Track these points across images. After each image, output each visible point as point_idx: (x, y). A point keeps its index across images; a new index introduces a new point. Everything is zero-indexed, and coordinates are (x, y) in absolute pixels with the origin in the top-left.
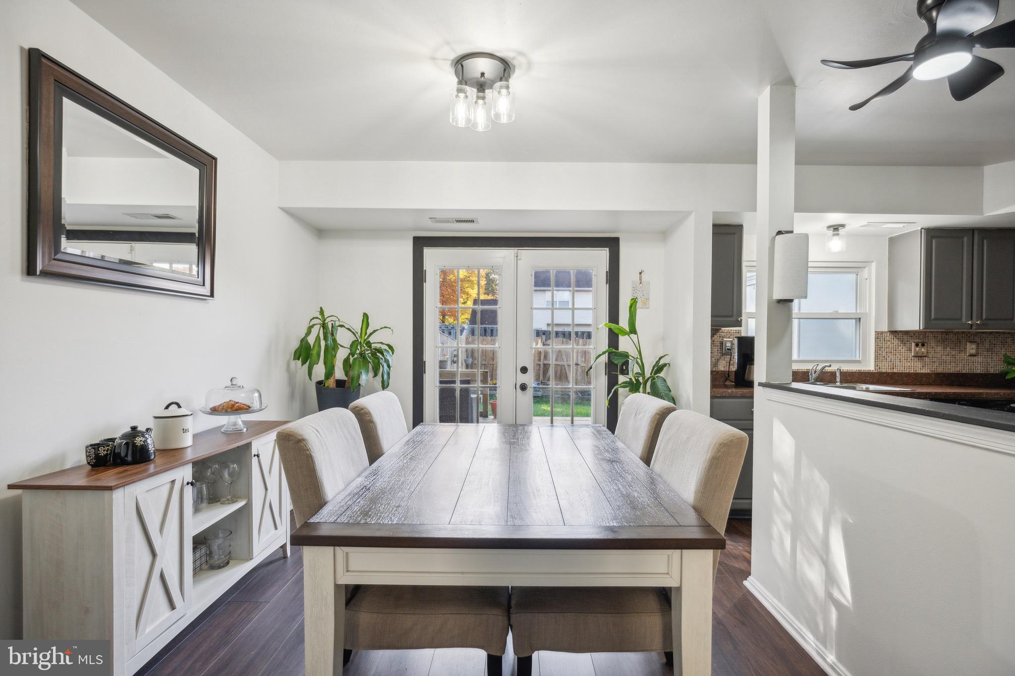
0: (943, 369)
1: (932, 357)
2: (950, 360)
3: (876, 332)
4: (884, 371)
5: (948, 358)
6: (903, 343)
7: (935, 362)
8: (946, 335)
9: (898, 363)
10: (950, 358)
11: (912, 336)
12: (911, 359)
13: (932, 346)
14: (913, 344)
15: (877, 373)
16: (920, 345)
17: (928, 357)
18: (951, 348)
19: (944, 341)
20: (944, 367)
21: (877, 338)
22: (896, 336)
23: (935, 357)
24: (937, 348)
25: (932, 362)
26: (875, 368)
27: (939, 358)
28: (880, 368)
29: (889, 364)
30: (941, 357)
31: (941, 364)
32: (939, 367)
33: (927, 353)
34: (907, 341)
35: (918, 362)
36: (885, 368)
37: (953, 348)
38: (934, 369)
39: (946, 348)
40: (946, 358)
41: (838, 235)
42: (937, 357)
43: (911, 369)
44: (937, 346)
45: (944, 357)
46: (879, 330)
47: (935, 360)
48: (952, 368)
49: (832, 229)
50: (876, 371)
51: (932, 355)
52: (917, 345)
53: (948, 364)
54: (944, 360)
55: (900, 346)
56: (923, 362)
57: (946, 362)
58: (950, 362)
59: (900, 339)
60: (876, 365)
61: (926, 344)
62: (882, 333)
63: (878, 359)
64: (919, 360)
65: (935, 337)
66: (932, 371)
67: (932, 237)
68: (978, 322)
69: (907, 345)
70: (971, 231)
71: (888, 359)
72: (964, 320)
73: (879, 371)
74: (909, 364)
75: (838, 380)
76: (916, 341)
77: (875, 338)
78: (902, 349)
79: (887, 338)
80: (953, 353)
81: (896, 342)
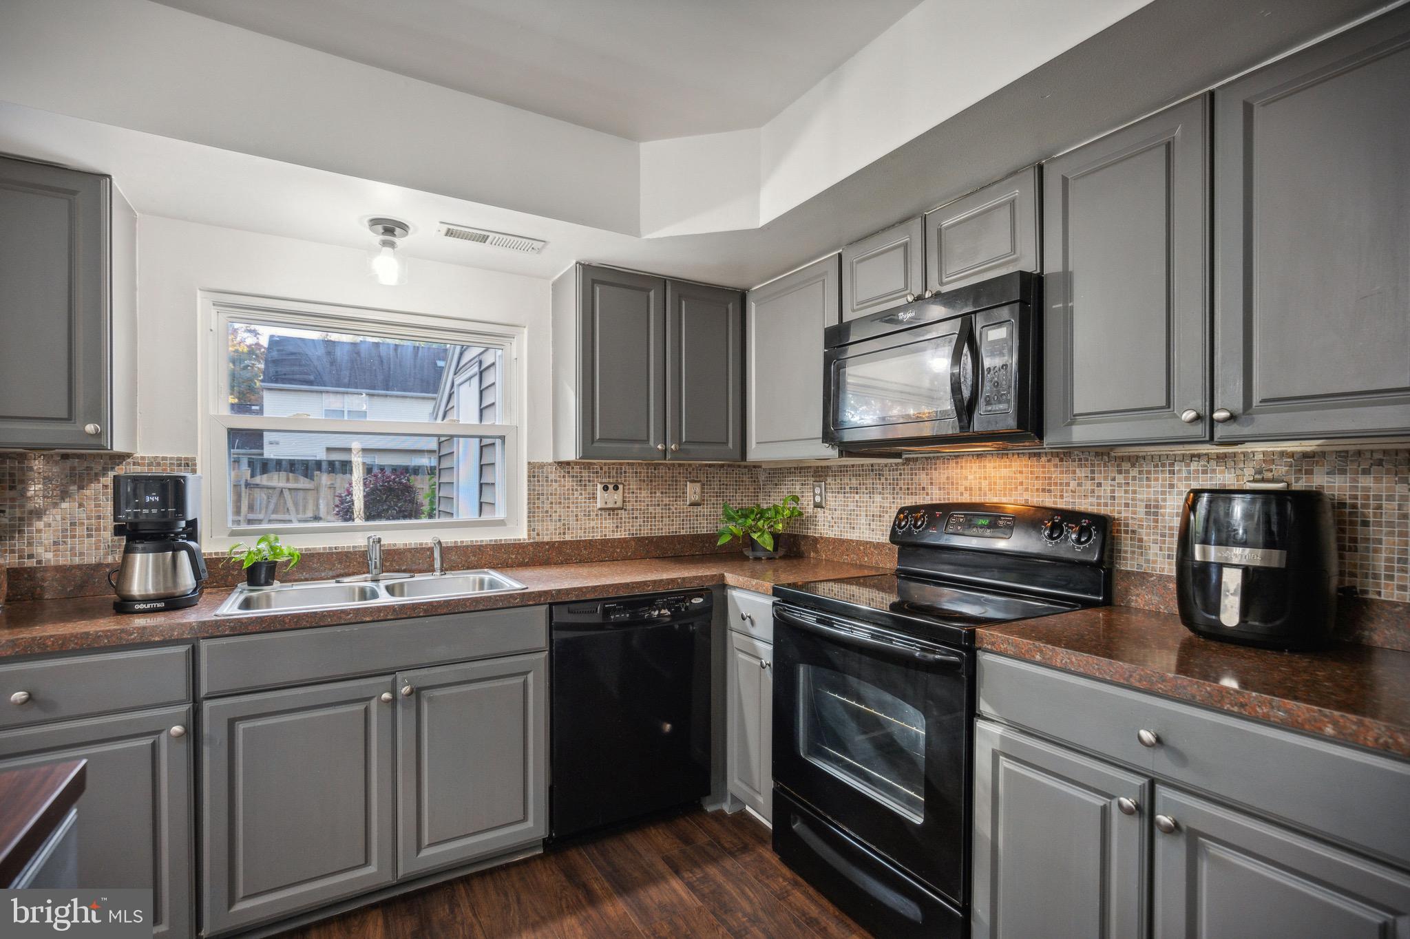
0: (651, 529)
1: (633, 510)
2: (662, 513)
3: (529, 463)
4: (546, 539)
5: (658, 509)
6: (581, 485)
7: (636, 518)
8: (655, 469)
9: (572, 523)
10: (662, 509)
11: (597, 472)
12: (597, 515)
13: (633, 489)
14: (600, 487)
15: (531, 544)
16: (611, 487)
17: (626, 510)
18: (662, 493)
19: (651, 481)
20: (651, 526)
21: (532, 476)
22: (569, 472)
23: (637, 510)
24: (640, 493)
25: (633, 518)
26: (529, 535)
27: (644, 510)
28: (538, 535)
29: (555, 525)
30: (648, 509)
31: (648, 522)
32: (644, 526)
33: (624, 501)
34: (589, 481)
35: (609, 519)
36: (550, 533)
37: (666, 493)
38: (636, 530)
39: (655, 493)
40: (655, 510)
41: (392, 245)
42: (641, 510)
43: (597, 532)
44: (640, 489)
45: (651, 509)
46: (537, 459)
47: (636, 514)
48: (663, 528)
49: (380, 228)
50: (532, 541)
51: (633, 505)
52: (606, 488)
53: (659, 521)
54: (651, 513)
55: (577, 490)
56: (617, 519)
57: (655, 517)
58: (662, 517)
59: (577, 477)
60: (531, 529)
61: (621, 487)
62: (542, 466)
63: (534, 517)
64: (609, 515)
65: (636, 473)
66: (633, 534)
67: (594, 282)
68: (673, 447)
69: (589, 489)
70: (662, 282)
71: (555, 516)
72: (652, 443)
73: (537, 539)
74: (592, 524)
75: (437, 564)
76: (604, 480)
77: (529, 477)
78: (580, 497)
79: (552, 477)
80: (666, 501)
81: (569, 482)
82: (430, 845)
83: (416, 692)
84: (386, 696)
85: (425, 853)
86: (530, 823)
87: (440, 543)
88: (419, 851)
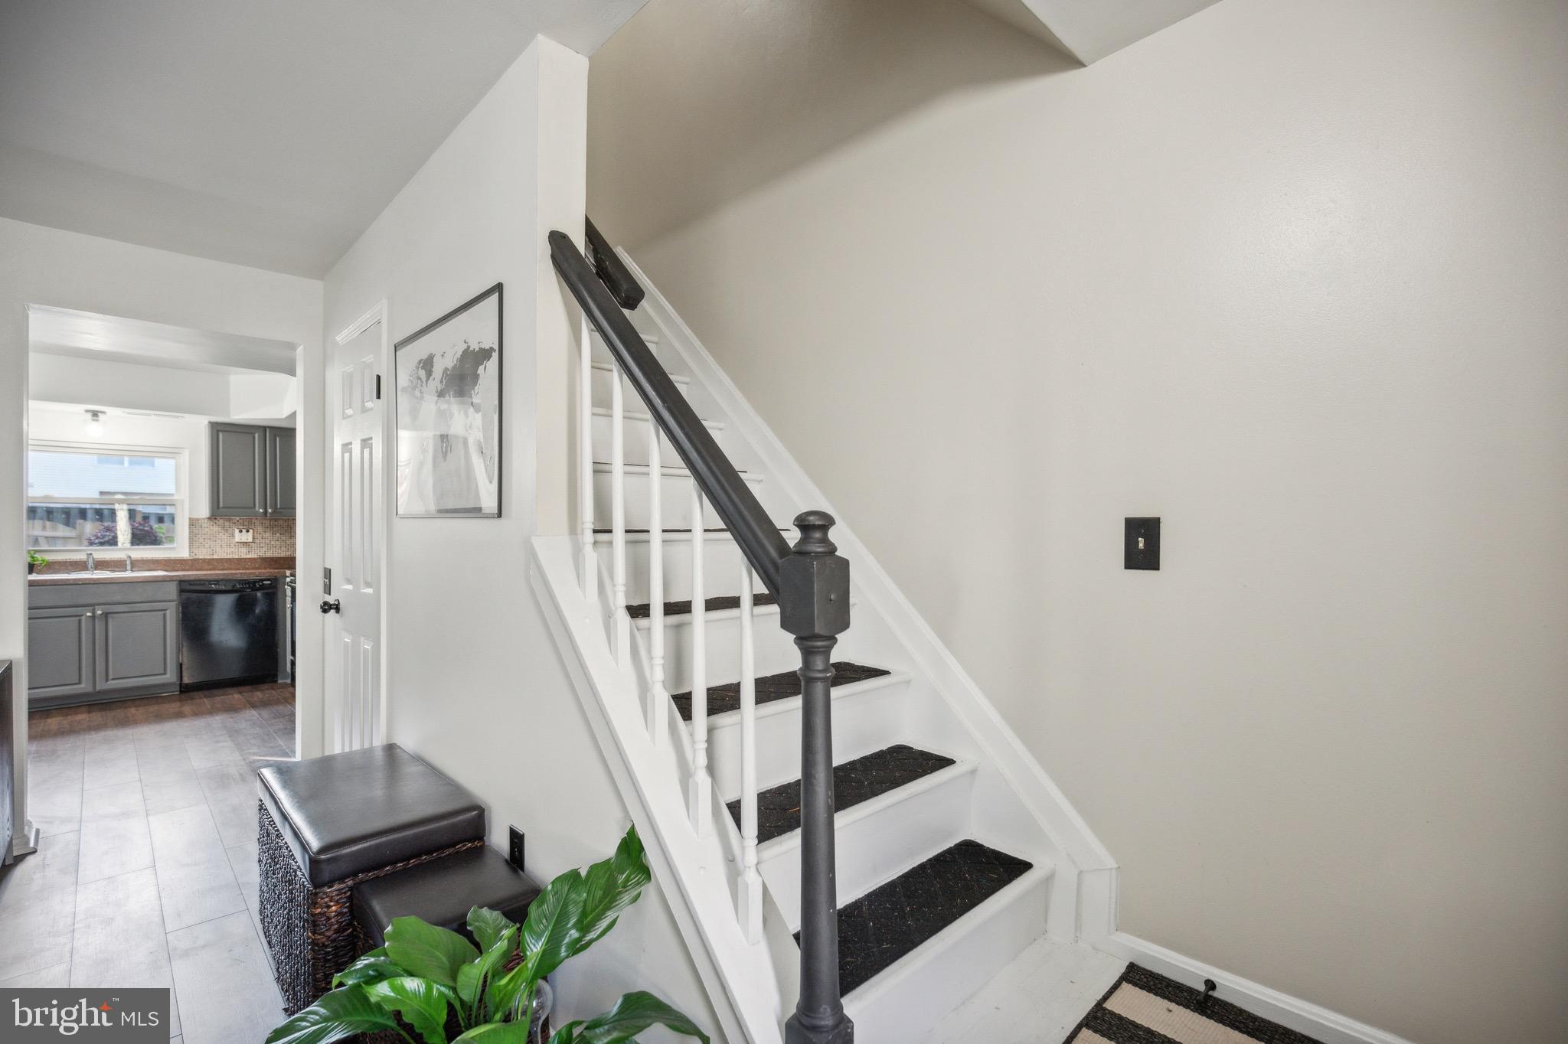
0: (272, 553)
1: (259, 542)
3: (190, 519)
4: (201, 557)
5: (278, 542)
6: (224, 530)
7: (262, 547)
9: (218, 549)
10: (280, 542)
11: (235, 523)
12: (235, 545)
13: (260, 531)
14: (237, 531)
15: (191, 560)
16: (244, 531)
17: (255, 543)
18: (280, 534)
19: (272, 527)
20: (273, 551)
22: (216, 523)
24: (265, 534)
25: (260, 547)
26: (190, 555)
27: (267, 543)
28: (196, 555)
29: (207, 550)
30: (270, 542)
31: (270, 549)
32: (267, 551)
33: (254, 538)
34: (230, 528)
35: (244, 548)
36: (203, 554)
37: (283, 534)
38: (262, 553)
39: (275, 534)
40: (275, 543)
41: (97, 420)
42: (265, 542)
43: (235, 554)
44: (265, 532)
45: (272, 543)
46: (195, 516)
47: (262, 544)
48: (281, 553)
49: (91, 413)
50: (191, 558)
51: (260, 540)
52: (241, 531)
53: (278, 549)
54: (273, 545)
55: (221, 532)
56: (249, 548)
57: (275, 547)
58: (280, 546)
59: (221, 525)
60: (191, 552)
61: (251, 531)
62: (198, 520)
63: (193, 546)
64: (244, 545)
65: (260, 523)
66: (260, 555)
67: (218, 431)
68: (270, 511)
69: (230, 531)
70: (264, 429)
71: (207, 546)
72: (257, 508)
73: (195, 557)
74: (232, 550)
75: (129, 567)
76: (237, 527)
77: (190, 525)
78: (223, 536)
79: (206, 525)
80: (284, 538)
81: (216, 528)
82: (113, 679)
83: (106, 615)
84: (90, 615)
85: (110, 682)
86: (168, 676)
87: (130, 557)
88: (107, 680)
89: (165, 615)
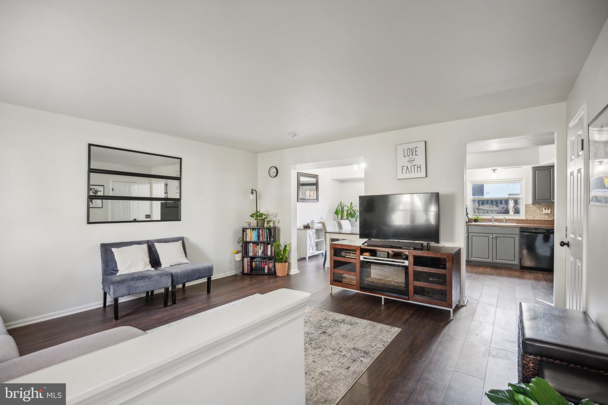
3: (525, 204)
4: (529, 219)
6: (539, 208)
9: (536, 216)
11: (543, 206)
12: (543, 215)
14: (544, 209)
15: (525, 220)
16: (546, 209)
17: (551, 214)
21: (526, 207)
22: (535, 206)
33: (551, 212)
35: (547, 216)
41: (495, 172)
43: (543, 218)
46: (527, 203)
49: (493, 170)
59: (537, 207)
60: (526, 217)
61: (550, 209)
62: (528, 205)
63: (527, 215)
67: (535, 170)
69: (541, 209)
71: (532, 215)
72: (552, 200)
73: (527, 219)
75: (504, 222)
76: (545, 207)
78: (538, 211)
79: (531, 207)
81: (535, 208)
82: (498, 259)
83: (496, 237)
84: (491, 236)
86: (516, 262)
88: (496, 259)
89: (515, 239)
